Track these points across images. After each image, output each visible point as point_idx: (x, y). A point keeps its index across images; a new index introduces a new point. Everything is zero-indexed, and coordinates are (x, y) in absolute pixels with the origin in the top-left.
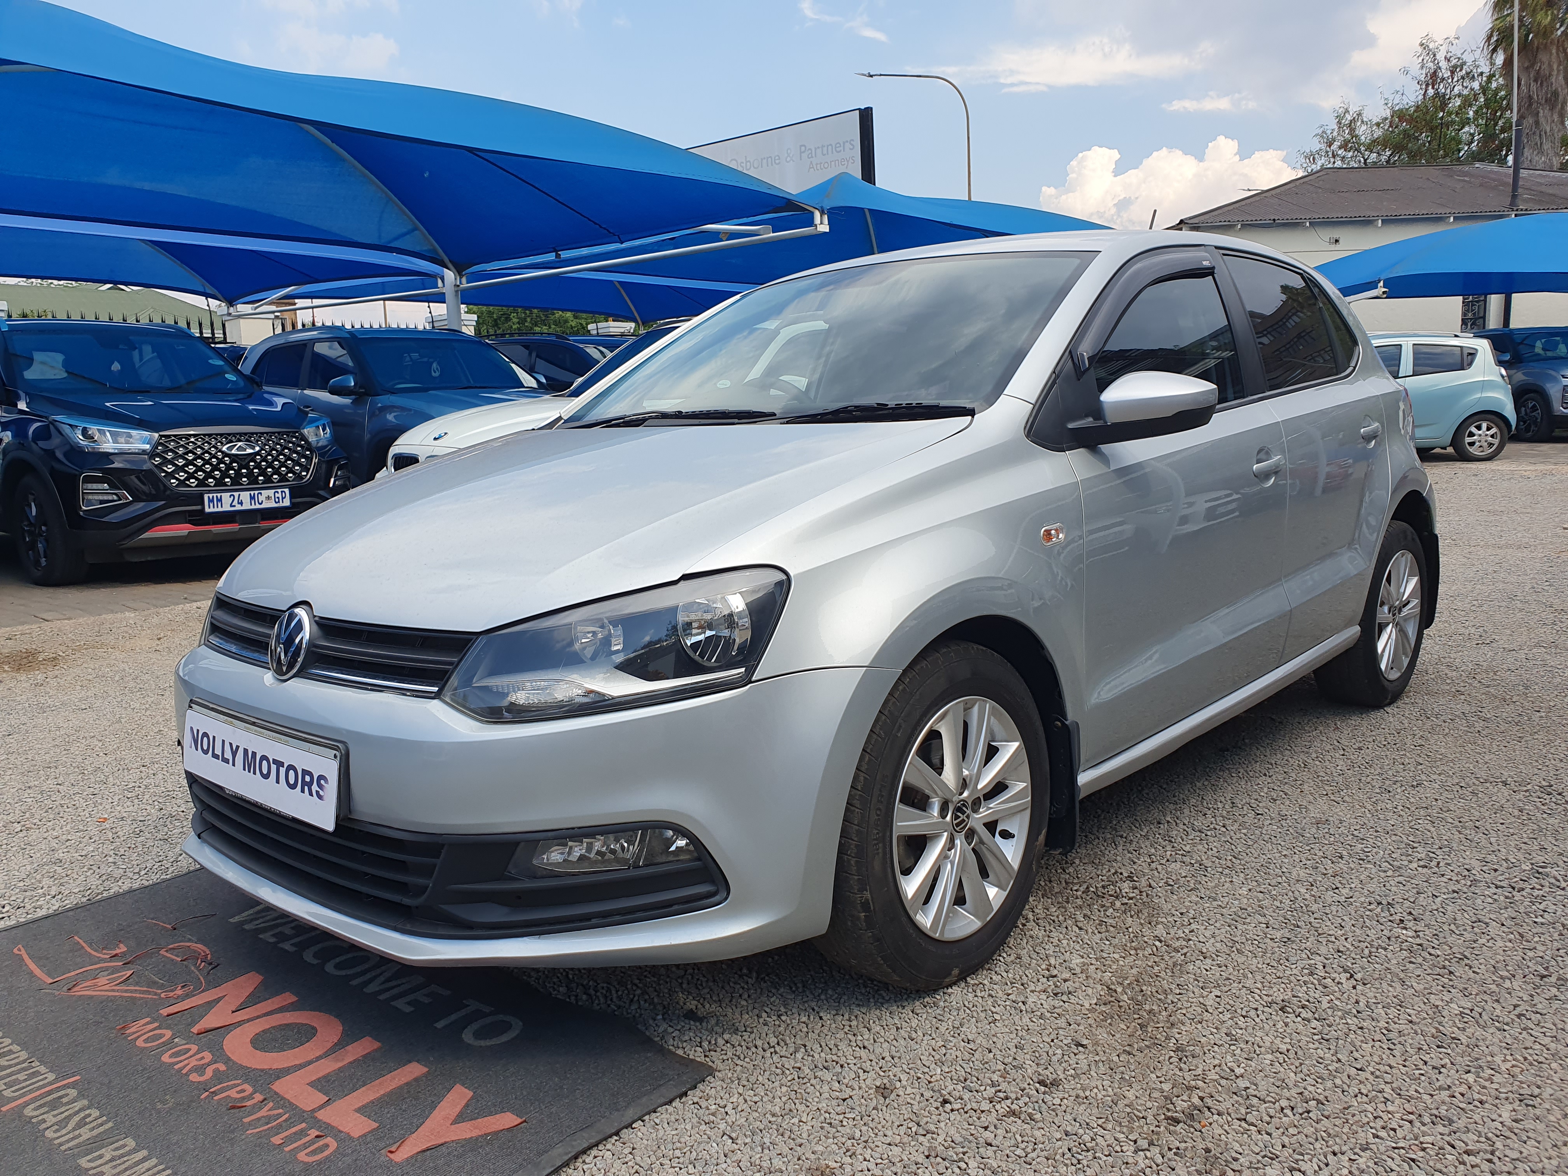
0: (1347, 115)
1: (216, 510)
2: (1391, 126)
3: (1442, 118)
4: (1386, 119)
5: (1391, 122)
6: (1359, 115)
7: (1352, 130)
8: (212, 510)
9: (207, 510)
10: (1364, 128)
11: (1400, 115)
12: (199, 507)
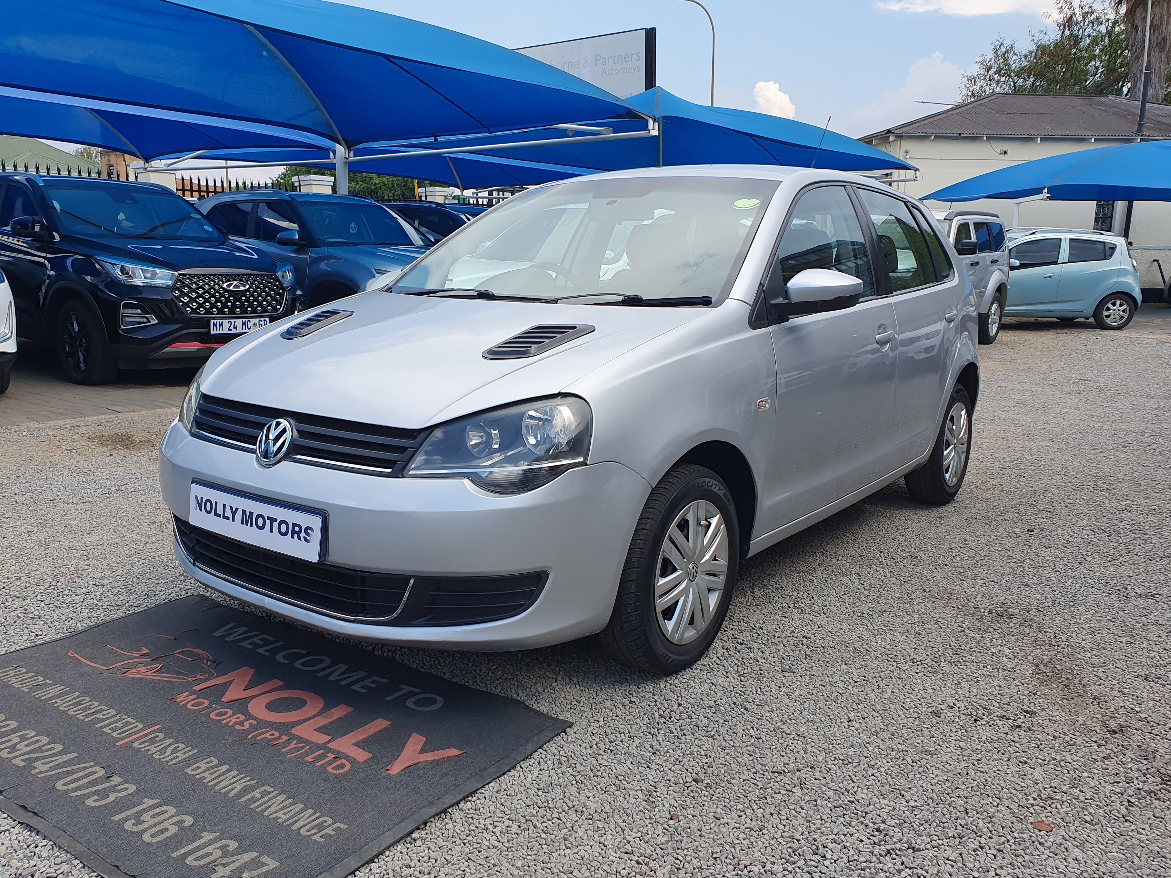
0: (1002, 47)
1: (218, 332)
2: (1035, 58)
3: (1075, 54)
4: (1032, 52)
5: (1036, 55)
6: (1011, 48)
7: (1006, 59)
8: (215, 332)
9: (212, 332)
10: (1015, 57)
11: (1042, 49)
12: (206, 330)
